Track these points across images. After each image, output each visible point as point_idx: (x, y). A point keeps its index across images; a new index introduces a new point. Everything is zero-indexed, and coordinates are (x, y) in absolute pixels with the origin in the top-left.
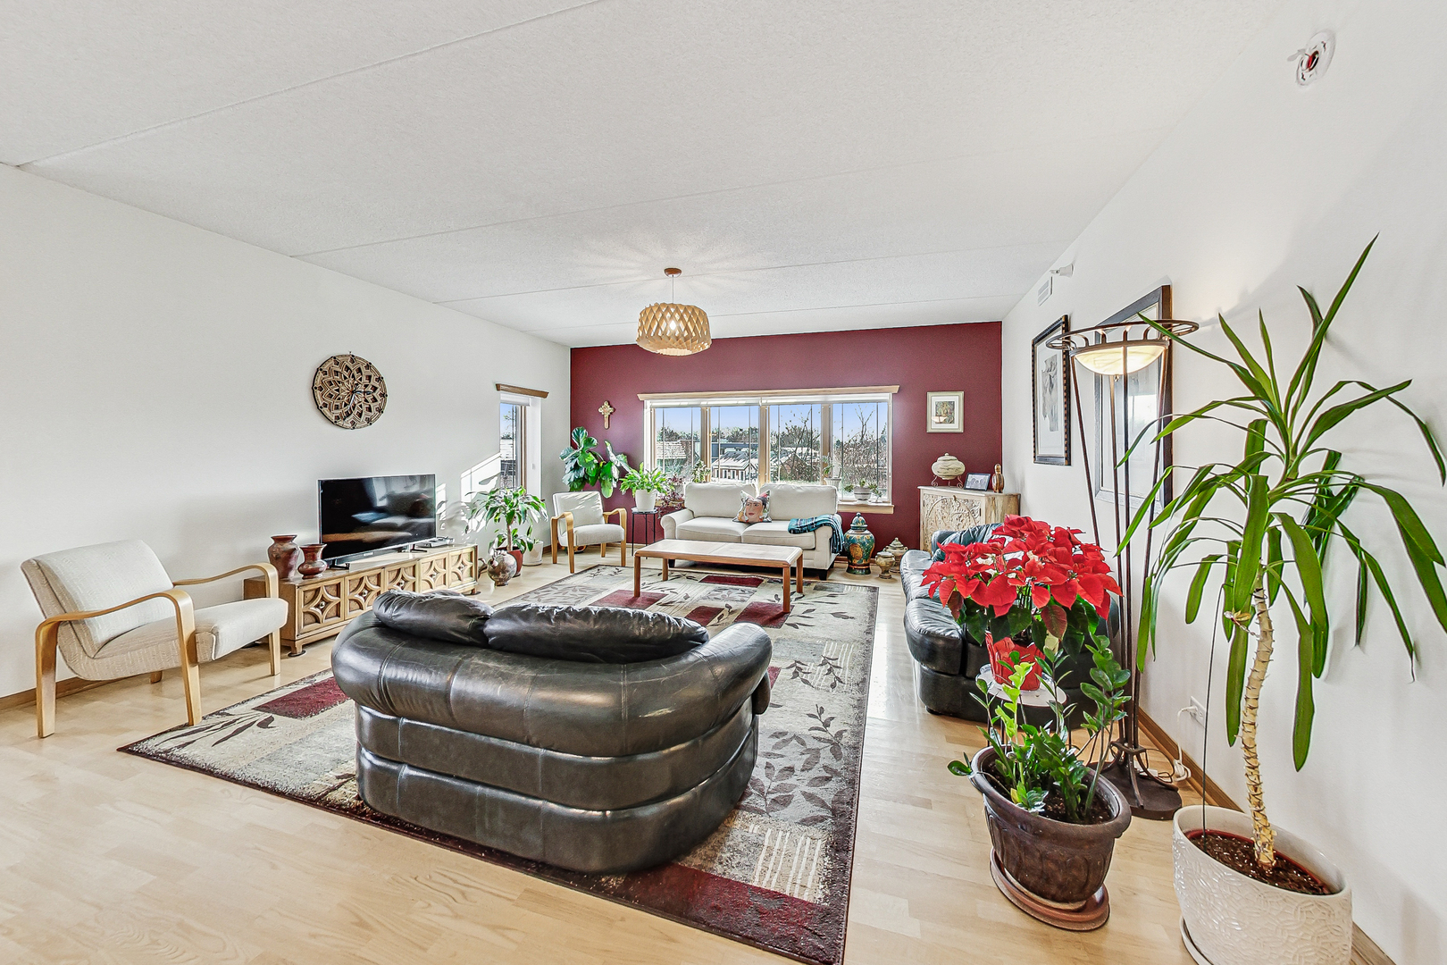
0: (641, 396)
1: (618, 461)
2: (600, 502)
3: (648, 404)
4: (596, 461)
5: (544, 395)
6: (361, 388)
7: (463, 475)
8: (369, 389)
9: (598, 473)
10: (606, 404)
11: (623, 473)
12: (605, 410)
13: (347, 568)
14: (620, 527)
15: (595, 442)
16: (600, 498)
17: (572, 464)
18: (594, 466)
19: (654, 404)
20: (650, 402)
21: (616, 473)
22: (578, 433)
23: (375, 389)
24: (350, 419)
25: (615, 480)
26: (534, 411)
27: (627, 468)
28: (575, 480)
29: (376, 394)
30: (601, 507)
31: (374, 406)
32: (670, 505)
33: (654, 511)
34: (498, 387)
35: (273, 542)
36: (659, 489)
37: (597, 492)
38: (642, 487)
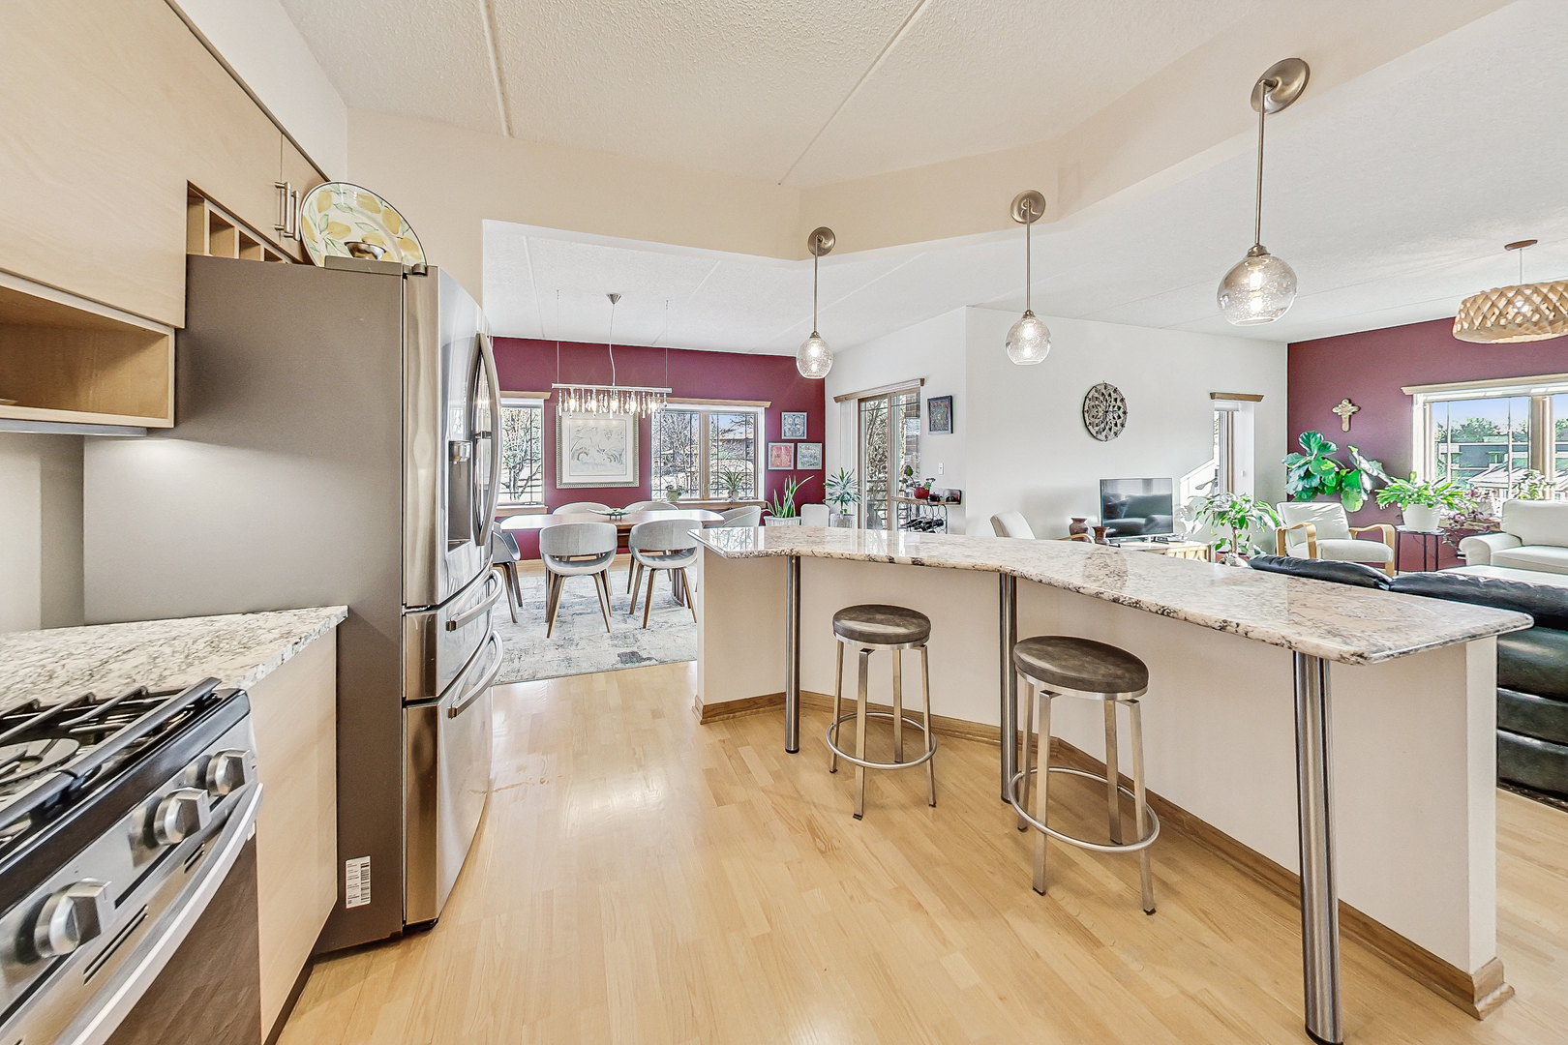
0: (1407, 390)
1: (1369, 467)
2: (1345, 517)
3: (1420, 398)
4: (1337, 469)
5: (1258, 398)
6: (1111, 409)
7: (1182, 480)
8: (1116, 409)
9: (1340, 483)
10: (1345, 402)
11: (1379, 484)
12: (1344, 409)
13: (1119, 546)
14: (1383, 546)
15: (1334, 447)
16: (1343, 511)
17: (1302, 472)
18: (1333, 475)
19: (1430, 398)
20: (1421, 397)
21: (1368, 484)
22: (1308, 437)
23: (1119, 408)
24: (1104, 433)
25: (1365, 491)
26: (1246, 419)
27: (1383, 476)
28: (1304, 489)
29: (1120, 412)
30: (1345, 522)
31: (1119, 422)
32: (1466, 526)
33: (1437, 532)
34: (1213, 396)
35: (1072, 522)
36: (1450, 505)
37: (1338, 505)
38: (1418, 502)
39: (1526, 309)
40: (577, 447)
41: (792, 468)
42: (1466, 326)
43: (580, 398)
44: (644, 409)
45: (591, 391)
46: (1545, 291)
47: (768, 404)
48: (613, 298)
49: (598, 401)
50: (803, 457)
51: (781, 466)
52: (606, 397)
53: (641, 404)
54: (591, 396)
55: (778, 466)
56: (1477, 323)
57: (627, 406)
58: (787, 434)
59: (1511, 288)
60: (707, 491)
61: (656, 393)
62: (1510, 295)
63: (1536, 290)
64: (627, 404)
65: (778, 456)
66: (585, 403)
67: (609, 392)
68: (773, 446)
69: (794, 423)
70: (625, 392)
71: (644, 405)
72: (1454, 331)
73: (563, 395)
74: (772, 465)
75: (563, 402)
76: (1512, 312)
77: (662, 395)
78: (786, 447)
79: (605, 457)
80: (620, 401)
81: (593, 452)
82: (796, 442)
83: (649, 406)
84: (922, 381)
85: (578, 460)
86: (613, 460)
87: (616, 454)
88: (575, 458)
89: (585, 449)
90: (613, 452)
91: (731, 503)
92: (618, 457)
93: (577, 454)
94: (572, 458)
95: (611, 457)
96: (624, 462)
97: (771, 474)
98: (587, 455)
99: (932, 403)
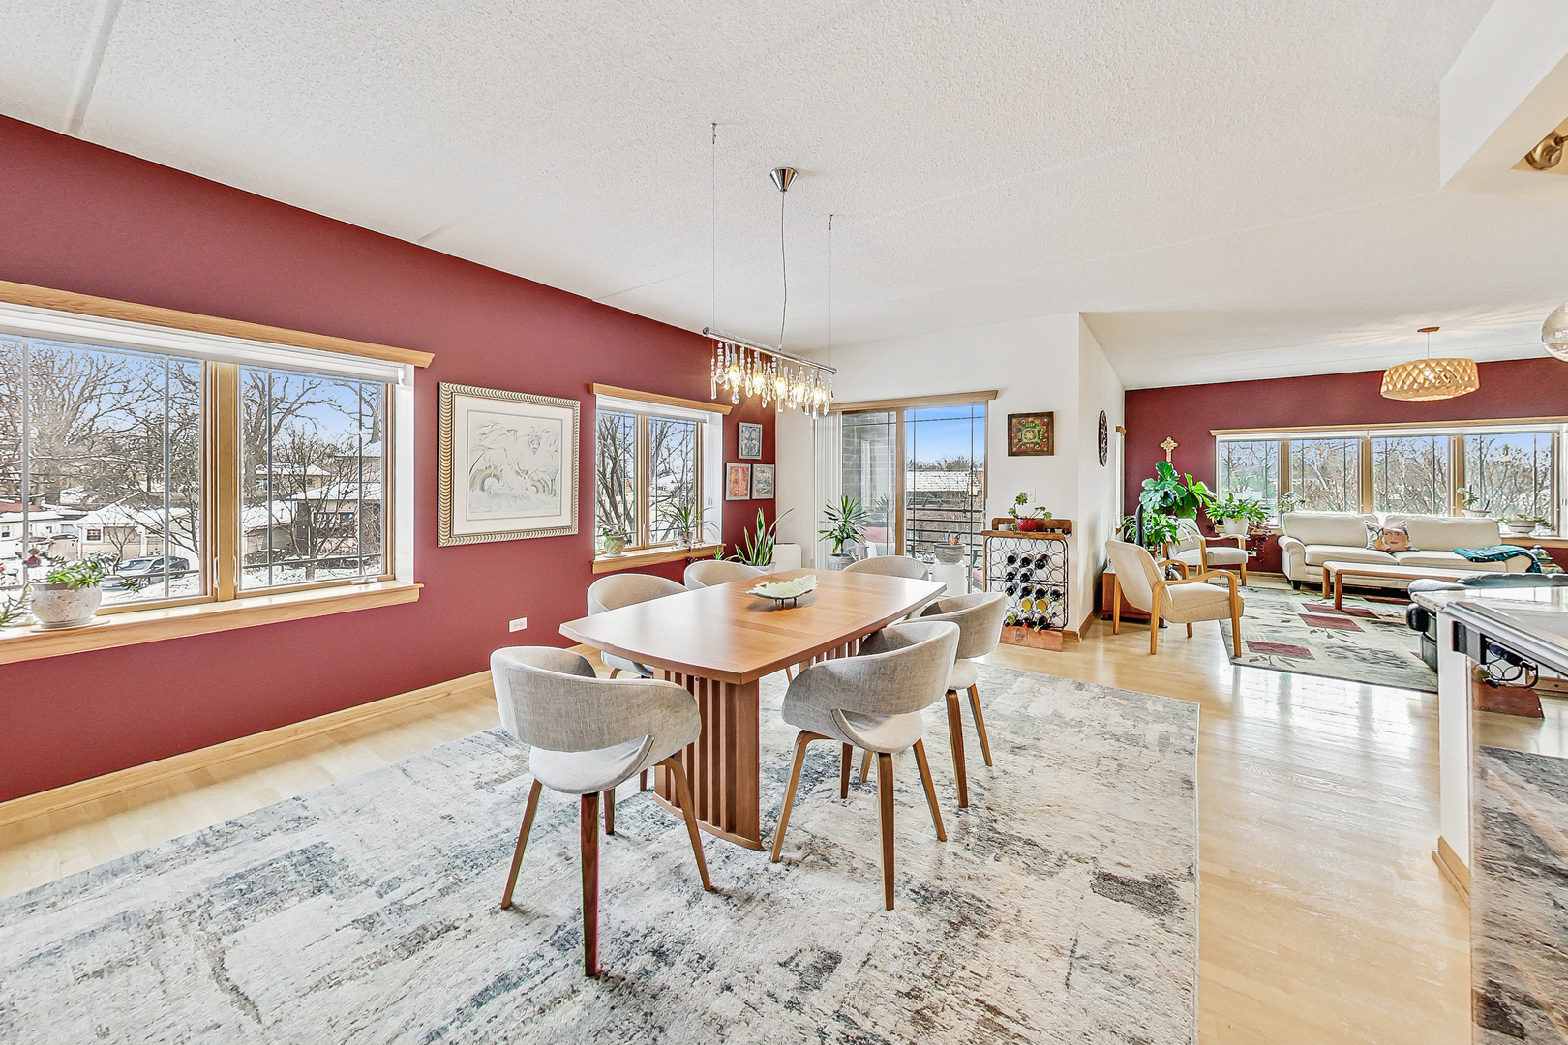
0: (1213, 432)
2: (1197, 528)
3: (1218, 439)
10: (1169, 439)
12: (1168, 444)
15: (1177, 474)
16: (1195, 525)
22: (1162, 466)
31: (1107, 448)
39: (1431, 377)
40: (481, 466)
41: (748, 498)
42: (1391, 388)
46: (1445, 364)
47: (728, 409)
50: (758, 482)
51: (738, 495)
55: (734, 495)
56: (1398, 387)
58: (744, 453)
59: (1421, 361)
60: (647, 533)
62: (1422, 366)
63: (1439, 363)
65: (736, 482)
68: (730, 468)
69: (750, 437)
72: (1382, 391)
74: (730, 495)
76: (1420, 380)
78: (743, 470)
79: (529, 483)
81: (508, 475)
82: (753, 462)
84: (994, 394)
85: (482, 489)
86: (541, 490)
87: (547, 478)
88: (478, 486)
89: (495, 468)
90: (542, 475)
91: (689, 550)
92: (550, 483)
93: (480, 480)
94: (472, 487)
95: (538, 484)
96: (558, 491)
97: (729, 506)
98: (499, 480)
99: (1014, 420)
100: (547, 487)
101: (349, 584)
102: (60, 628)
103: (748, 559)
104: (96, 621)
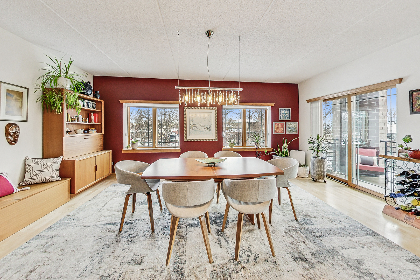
40: (192, 124)
41: (284, 133)
43: (191, 95)
44: (227, 101)
45: (197, 91)
47: (273, 105)
48: (208, 33)
49: (201, 96)
50: (289, 128)
51: (279, 132)
52: (205, 94)
53: (225, 98)
54: (197, 93)
55: (277, 132)
57: (217, 99)
58: (282, 118)
60: (245, 142)
61: (234, 91)
64: (217, 98)
65: (278, 128)
66: (194, 97)
67: (207, 91)
68: (275, 124)
69: (285, 113)
70: (216, 91)
71: (227, 98)
73: (181, 94)
74: (275, 132)
75: (181, 97)
77: (237, 92)
78: (281, 124)
79: (204, 128)
80: (213, 96)
81: (199, 126)
82: (286, 122)
83: (230, 99)
84: (401, 80)
85: (193, 129)
86: (207, 129)
87: (208, 127)
88: (192, 129)
89: (196, 125)
90: (207, 126)
91: (257, 149)
92: (209, 128)
93: (192, 127)
94: (190, 129)
95: (206, 128)
96: (211, 130)
97: (274, 136)
98: (196, 127)
99: (414, 93)
100: (208, 129)
101: (172, 147)
102: (133, 149)
103: (279, 154)
104: (137, 149)
